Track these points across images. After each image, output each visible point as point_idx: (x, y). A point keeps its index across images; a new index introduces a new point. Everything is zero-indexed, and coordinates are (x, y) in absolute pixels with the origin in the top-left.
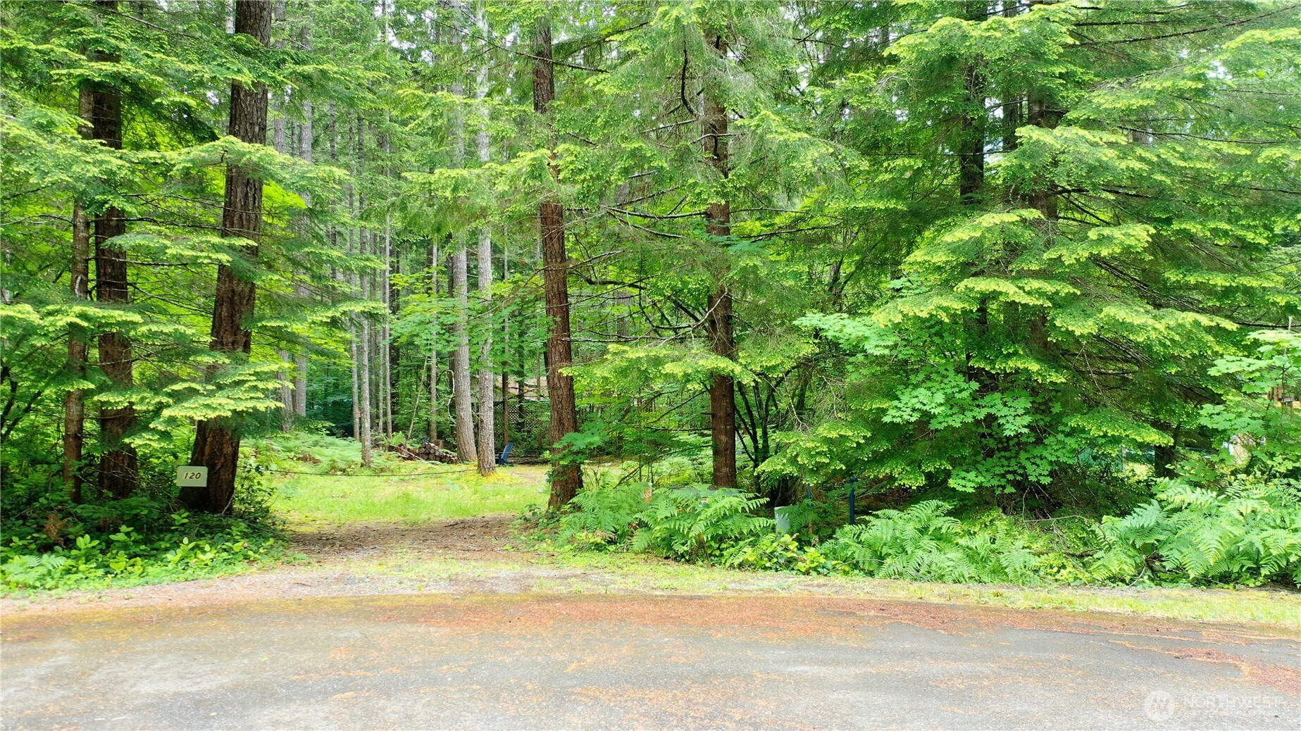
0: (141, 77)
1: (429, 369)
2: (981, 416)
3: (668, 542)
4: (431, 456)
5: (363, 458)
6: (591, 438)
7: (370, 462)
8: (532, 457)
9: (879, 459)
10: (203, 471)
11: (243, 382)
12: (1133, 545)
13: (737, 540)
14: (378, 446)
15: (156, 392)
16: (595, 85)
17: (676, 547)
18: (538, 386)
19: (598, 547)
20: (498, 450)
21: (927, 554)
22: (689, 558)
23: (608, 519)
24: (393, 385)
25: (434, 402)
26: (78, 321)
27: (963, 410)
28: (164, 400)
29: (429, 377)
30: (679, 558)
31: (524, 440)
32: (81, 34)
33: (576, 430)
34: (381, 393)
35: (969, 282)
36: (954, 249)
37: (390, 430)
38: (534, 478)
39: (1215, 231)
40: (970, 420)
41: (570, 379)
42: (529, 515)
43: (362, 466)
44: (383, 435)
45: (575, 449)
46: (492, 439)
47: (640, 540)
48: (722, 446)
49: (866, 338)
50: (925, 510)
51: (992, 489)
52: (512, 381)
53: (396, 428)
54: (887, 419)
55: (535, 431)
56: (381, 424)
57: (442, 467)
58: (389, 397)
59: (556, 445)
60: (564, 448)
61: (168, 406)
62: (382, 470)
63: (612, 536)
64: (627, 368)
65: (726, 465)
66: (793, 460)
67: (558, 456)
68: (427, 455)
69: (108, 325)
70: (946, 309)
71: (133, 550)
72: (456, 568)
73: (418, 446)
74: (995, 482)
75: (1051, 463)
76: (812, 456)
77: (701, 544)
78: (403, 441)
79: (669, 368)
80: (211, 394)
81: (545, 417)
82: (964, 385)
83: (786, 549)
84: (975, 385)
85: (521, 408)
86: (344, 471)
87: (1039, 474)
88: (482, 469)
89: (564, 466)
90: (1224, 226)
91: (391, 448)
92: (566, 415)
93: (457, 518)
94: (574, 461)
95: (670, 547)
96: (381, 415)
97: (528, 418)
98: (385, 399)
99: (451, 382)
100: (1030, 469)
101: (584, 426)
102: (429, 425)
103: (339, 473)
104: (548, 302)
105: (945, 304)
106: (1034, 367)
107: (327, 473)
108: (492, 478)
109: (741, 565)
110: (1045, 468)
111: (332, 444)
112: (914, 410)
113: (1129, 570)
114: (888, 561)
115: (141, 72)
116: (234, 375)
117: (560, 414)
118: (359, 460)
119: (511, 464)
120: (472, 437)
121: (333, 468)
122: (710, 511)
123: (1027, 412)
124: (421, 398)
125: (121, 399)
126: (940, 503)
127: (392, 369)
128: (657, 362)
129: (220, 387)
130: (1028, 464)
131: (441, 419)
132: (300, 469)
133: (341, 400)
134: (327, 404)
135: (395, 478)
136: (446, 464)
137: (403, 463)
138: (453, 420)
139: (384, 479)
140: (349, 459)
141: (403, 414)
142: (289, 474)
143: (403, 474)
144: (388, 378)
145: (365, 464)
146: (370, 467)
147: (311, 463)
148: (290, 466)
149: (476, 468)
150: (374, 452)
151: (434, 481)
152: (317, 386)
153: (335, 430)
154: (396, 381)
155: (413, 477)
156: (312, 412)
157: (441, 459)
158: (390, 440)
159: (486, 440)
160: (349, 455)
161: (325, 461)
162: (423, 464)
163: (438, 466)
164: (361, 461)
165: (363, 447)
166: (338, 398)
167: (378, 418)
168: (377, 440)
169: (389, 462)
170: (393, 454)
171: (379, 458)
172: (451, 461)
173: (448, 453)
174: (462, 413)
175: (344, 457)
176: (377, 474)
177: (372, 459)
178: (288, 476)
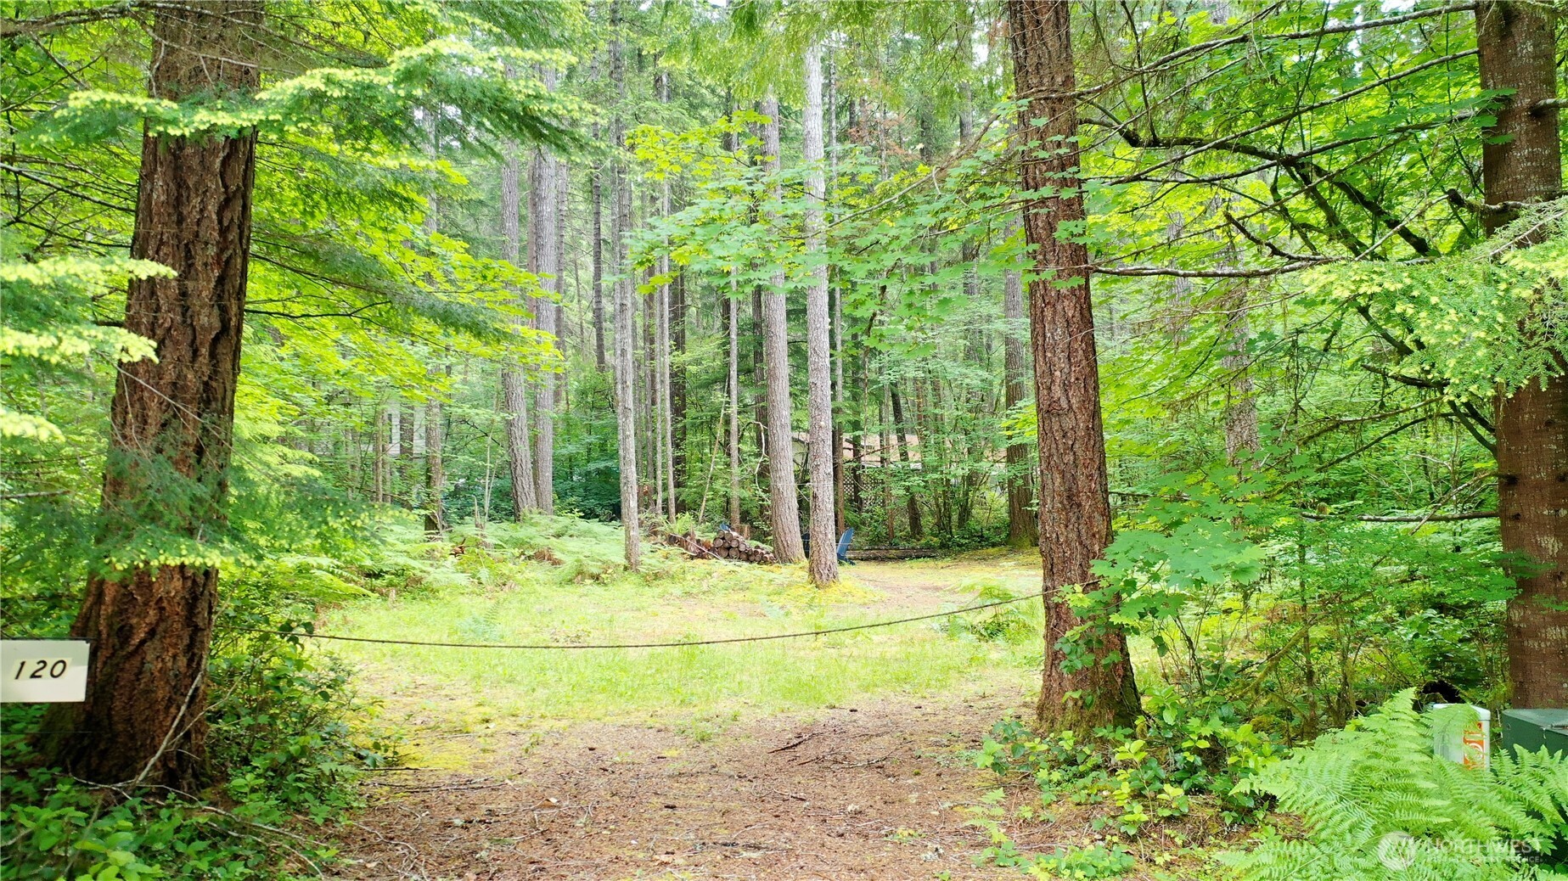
1: (727, 421)
4: (733, 553)
5: (628, 558)
7: (638, 563)
8: (880, 550)
14: (655, 533)
24: (677, 446)
25: (735, 469)
29: (728, 432)
31: (867, 524)
34: (659, 456)
37: (673, 510)
43: (626, 569)
44: (662, 518)
46: (831, 528)
52: (846, 438)
53: (682, 507)
56: (659, 501)
57: (752, 573)
58: (670, 463)
62: (657, 576)
68: (726, 549)
73: (713, 535)
78: (691, 527)
85: (859, 476)
88: (818, 577)
91: (672, 540)
96: (660, 489)
98: (664, 466)
99: (760, 439)
102: (728, 502)
103: (588, 581)
107: (570, 581)
108: (834, 586)
111: (583, 534)
118: (621, 559)
119: (851, 562)
120: (797, 525)
121: (580, 573)
124: (716, 464)
127: (674, 421)
131: (746, 494)
132: (528, 575)
133: (606, 467)
134: (588, 473)
135: (677, 590)
136: (755, 564)
137: (690, 563)
138: (764, 496)
139: (659, 590)
140: (604, 558)
141: (691, 487)
142: (508, 584)
143: (690, 582)
144: (669, 435)
145: (631, 566)
146: (637, 571)
147: (547, 564)
148: (511, 570)
149: (805, 574)
150: (645, 546)
151: (739, 596)
152: (571, 449)
153: (598, 510)
154: (682, 440)
155: (705, 588)
156: (567, 485)
157: (749, 557)
158: (672, 526)
159: (822, 529)
160: (606, 551)
161: (569, 562)
162: (721, 565)
163: (745, 569)
164: (624, 562)
165: (628, 538)
166: (602, 465)
167: (656, 492)
168: (654, 525)
169: (668, 563)
170: (675, 550)
171: (651, 555)
172: (763, 560)
173: (758, 547)
174: (779, 485)
175: (598, 554)
176: (648, 583)
177: (641, 558)
178: (506, 588)
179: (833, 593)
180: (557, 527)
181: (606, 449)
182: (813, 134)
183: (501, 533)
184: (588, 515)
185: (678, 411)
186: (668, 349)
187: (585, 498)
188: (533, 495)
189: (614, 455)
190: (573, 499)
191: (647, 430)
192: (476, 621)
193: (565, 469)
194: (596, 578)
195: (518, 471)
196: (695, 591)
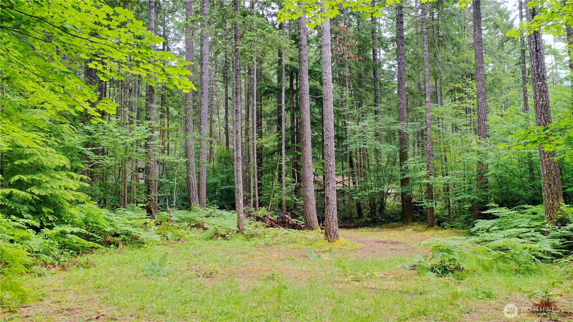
4: (286, 225)
5: (238, 227)
7: (243, 229)
14: (250, 216)
24: (259, 179)
25: (284, 188)
34: (252, 183)
37: (258, 206)
43: (237, 232)
44: (253, 209)
53: (261, 205)
56: (252, 202)
58: (257, 185)
62: (252, 236)
68: (283, 223)
78: (266, 213)
88: (329, 236)
91: (258, 219)
96: (252, 197)
98: (254, 187)
102: (281, 202)
103: (220, 238)
107: (211, 238)
111: (218, 216)
121: (216, 234)
124: (276, 186)
127: (258, 169)
131: (289, 199)
132: (192, 235)
133: (229, 188)
134: (222, 190)
135: (261, 242)
136: (296, 230)
137: (267, 229)
138: (297, 200)
139: (254, 242)
140: (228, 227)
141: (265, 196)
142: (181, 240)
143: (268, 239)
144: (256, 173)
145: (240, 231)
146: (243, 233)
147: (201, 230)
148: (182, 233)
149: (323, 236)
150: (246, 221)
151: (291, 246)
152: (215, 180)
153: (226, 206)
154: (261, 176)
155: (275, 242)
156: (213, 195)
157: (294, 226)
158: (257, 212)
159: (331, 213)
160: (228, 224)
161: (211, 229)
162: (282, 231)
163: (293, 233)
164: (237, 229)
165: (239, 217)
166: (227, 187)
167: (250, 198)
168: (249, 212)
169: (257, 229)
170: (259, 223)
171: (249, 226)
172: (300, 228)
173: (297, 222)
174: (307, 194)
175: (225, 225)
176: (248, 239)
177: (245, 227)
178: (180, 242)
179: (337, 245)
180: (207, 213)
181: (229, 180)
182: (326, 29)
183: (181, 215)
184: (221, 208)
185: (259, 164)
186: (255, 137)
187: (221, 201)
188: (197, 199)
189: (233, 183)
190: (215, 201)
191: (246, 172)
192: (154, 264)
193: (211, 189)
194: (223, 236)
195: (191, 189)
196: (270, 243)
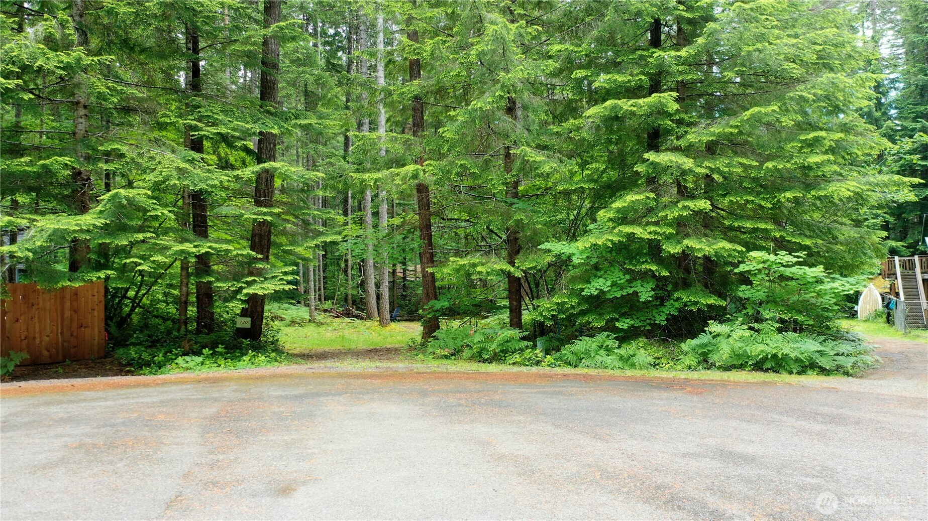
0: (228, 133)
1: (346, 261)
2: (631, 292)
3: (480, 354)
4: (350, 315)
5: (310, 317)
6: (443, 303)
8: (412, 317)
9: (583, 313)
10: (249, 320)
11: (277, 276)
12: (697, 353)
13: (513, 353)
14: (318, 309)
15: (238, 281)
16: (443, 133)
17: (483, 356)
18: (415, 271)
19: (446, 357)
20: (391, 312)
21: (602, 357)
22: (489, 361)
23: (451, 343)
24: (324, 272)
25: (350, 282)
26: (210, 250)
27: (622, 288)
28: (243, 285)
29: (346, 266)
30: (485, 361)
31: (406, 305)
32: (200, 112)
33: (436, 299)
34: (317, 276)
35: (621, 228)
36: (619, 210)
37: (323, 299)
38: (413, 329)
39: (747, 201)
40: (625, 294)
41: (432, 274)
42: (411, 344)
43: (310, 321)
44: (319, 303)
45: (435, 309)
46: (388, 305)
47: (467, 353)
48: (514, 308)
49: (574, 254)
50: (601, 337)
51: (639, 327)
52: (399, 268)
53: (326, 299)
54: (583, 293)
55: (414, 300)
56: (317, 296)
57: (358, 323)
58: (322, 279)
59: (425, 307)
60: (430, 308)
61: (244, 288)
62: (322, 324)
63: (453, 352)
64: (459, 269)
65: (516, 318)
66: (541, 314)
67: (426, 313)
68: (348, 314)
69: (220, 251)
70: (611, 241)
71: (226, 356)
72: (378, 364)
73: (341, 309)
74: (640, 324)
75: (667, 315)
76: (550, 311)
77: (495, 354)
78: (332, 306)
79: (479, 269)
80: (262, 282)
81: (420, 291)
82: (622, 277)
83: (537, 357)
84: (628, 277)
85: (404, 285)
86: (299, 324)
87: (661, 320)
88: (382, 323)
89: (429, 318)
90: (751, 198)
91: (325, 311)
92: (431, 291)
93: (372, 347)
94: (435, 315)
95: (481, 356)
96: (317, 290)
97: (409, 292)
98: (319, 280)
99: (360, 269)
100: (657, 317)
101: (441, 297)
102: (347, 296)
103: (297, 325)
104: (421, 231)
105: (610, 238)
106: (654, 268)
107: (290, 325)
108: (388, 328)
109: (514, 364)
110: (664, 317)
112: (596, 289)
113: (694, 363)
114: (583, 360)
115: (229, 131)
116: (272, 273)
117: (427, 290)
118: (308, 317)
119: (399, 321)
120: (375, 304)
121: (293, 322)
122: (499, 338)
123: (653, 290)
124: (342, 279)
125: (225, 285)
126: (610, 333)
127: (323, 260)
128: (474, 265)
129: (266, 279)
130: (656, 316)
131: (355, 293)
135: (330, 328)
136: (359, 320)
137: (334, 319)
138: (362, 293)
139: (323, 329)
140: (302, 317)
141: (330, 290)
143: (335, 326)
144: (321, 267)
145: (312, 319)
146: (314, 322)
149: (378, 322)
150: (316, 313)
154: (326, 269)
157: (357, 317)
158: (323, 306)
160: (302, 315)
161: (288, 319)
162: (347, 321)
163: (355, 321)
165: (311, 310)
168: (317, 306)
169: (326, 319)
170: (327, 314)
171: (319, 316)
172: (362, 318)
173: (360, 313)
174: (369, 289)
175: (299, 315)
176: (319, 326)
177: (315, 317)
196: (337, 328)
